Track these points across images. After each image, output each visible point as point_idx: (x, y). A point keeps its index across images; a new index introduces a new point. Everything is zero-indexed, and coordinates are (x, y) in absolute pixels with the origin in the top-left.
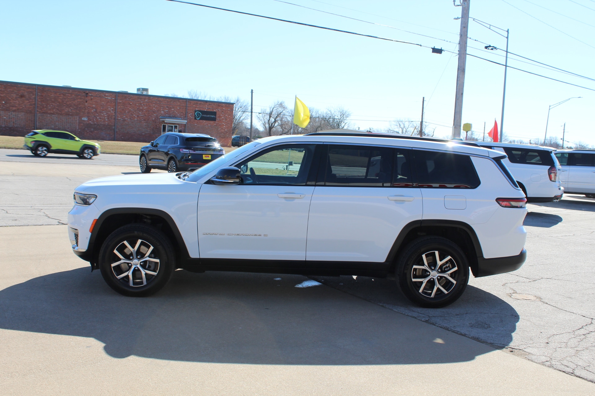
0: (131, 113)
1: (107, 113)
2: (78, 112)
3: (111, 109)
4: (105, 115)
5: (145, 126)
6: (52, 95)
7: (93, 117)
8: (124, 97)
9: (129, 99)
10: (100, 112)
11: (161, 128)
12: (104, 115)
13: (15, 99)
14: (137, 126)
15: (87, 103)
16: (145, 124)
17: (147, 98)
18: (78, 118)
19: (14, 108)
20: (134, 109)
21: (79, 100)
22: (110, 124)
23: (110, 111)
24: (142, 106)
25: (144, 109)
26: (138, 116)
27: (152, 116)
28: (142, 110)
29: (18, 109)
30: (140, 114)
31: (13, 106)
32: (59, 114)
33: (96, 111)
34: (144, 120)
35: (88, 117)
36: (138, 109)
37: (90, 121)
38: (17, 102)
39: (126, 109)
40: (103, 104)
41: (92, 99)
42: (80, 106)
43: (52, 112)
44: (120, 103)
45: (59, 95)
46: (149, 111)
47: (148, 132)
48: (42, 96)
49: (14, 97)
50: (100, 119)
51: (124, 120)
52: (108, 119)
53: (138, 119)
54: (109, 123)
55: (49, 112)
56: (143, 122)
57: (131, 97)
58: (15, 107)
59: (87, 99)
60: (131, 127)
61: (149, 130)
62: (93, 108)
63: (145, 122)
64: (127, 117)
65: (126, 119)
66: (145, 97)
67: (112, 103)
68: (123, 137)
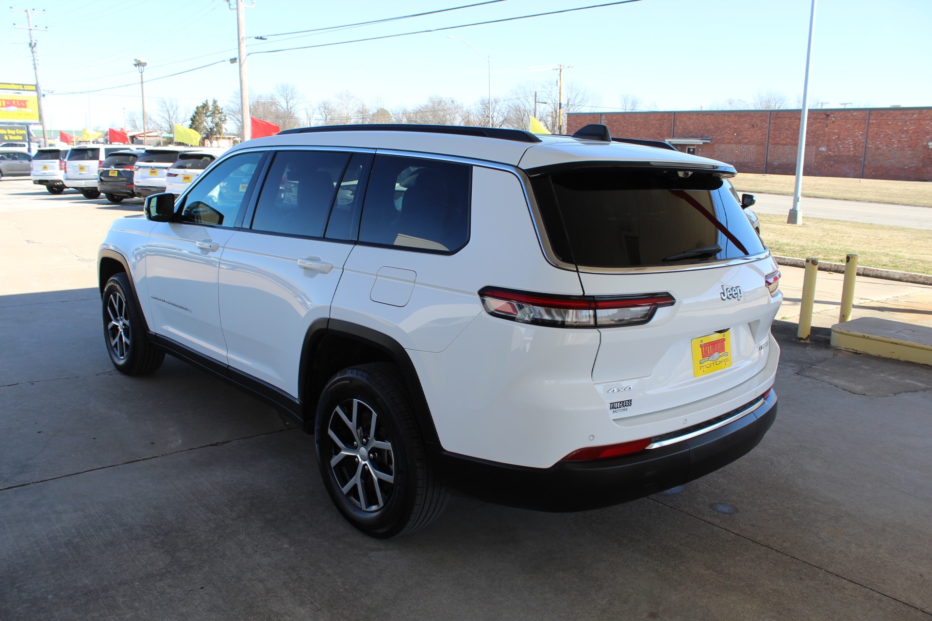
0: (888, 137)
1: (853, 140)
2: (815, 140)
3: (859, 134)
4: (851, 142)
5: (911, 155)
6: (786, 122)
7: (834, 145)
8: (880, 114)
9: (887, 116)
10: (844, 139)
12: (849, 142)
13: (747, 130)
14: (897, 156)
15: (828, 127)
16: (909, 152)
17: (917, 112)
18: (815, 149)
19: (746, 141)
20: (893, 131)
21: (818, 125)
22: (856, 154)
23: (857, 137)
24: (907, 125)
25: (911, 130)
26: (899, 141)
27: (923, 140)
28: (907, 131)
29: (750, 141)
30: (903, 138)
31: (745, 138)
32: (793, 144)
33: (838, 138)
34: (910, 146)
35: (828, 146)
36: (900, 130)
37: (830, 151)
38: (749, 132)
39: (881, 132)
40: (848, 127)
41: (833, 122)
42: (818, 133)
43: (785, 142)
44: (873, 124)
45: (795, 120)
46: (918, 132)
47: (914, 165)
48: (775, 123)
49: (747, 127)
50: (844, 147)
51: (878, 149)
52: (854, 147)
53: (900, 145)
54: (855, 153)
55: (782, 142)
56: (907, 149)
57: (891, 114)
58: (747, 138)
59: (828, 122)
60: (887, 158)
61: (916, 162)
62: (835, 134)
63: (909, 150)
64: (881, 144)
65: (880, 146)
66: (912, 112)
67: (860, 125)
68: (873, 173)
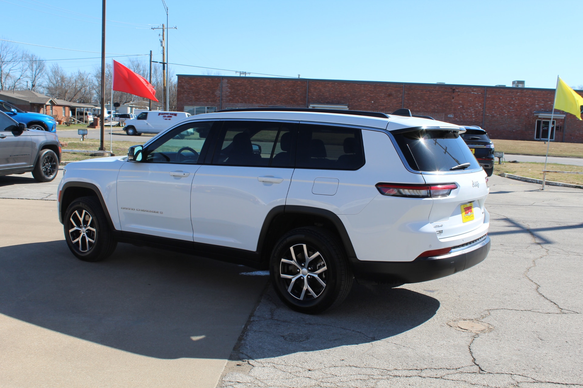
0: (500, 108)
1: (474, 109)
2: (444, 108)
3: (479, 105)
4: (473, 111)
5: (517, 122)
6: (418, 93)
7: (460, 113)
8: (494, 91)
9: (499, 93)
10: (467, 108)
11: (535, 123)
12: (471, 111)
13: (383, 98)
14: (507, 122)
15: (454, 99)
16: (516, 120)
17: (519, 91)
18: (444, 116)
19: (382, 108)
20: (504, 103)
21: (445, 97)
22: (478, 120)
23: (478, 107)
24: (514, 100)
25: (516, 104)
26: (509, 112)
27: (525, 111)
28: (514, 105)
29: (386, 108)
30: (511, 109)
31: (381, 106)
32: (425, 111)
33: (463, 107)
34: (516, 115)
35: (454, 114)
36: (509, 103)
37: (457, 118)
38: (385, 101)
39: (495, 104)
40: (470, 99)
41: (459, 95)
42: (446, 103)
43: (418, 110)
44: (489, 98)
45: (426, 92)
46: (521, 106)
47: (519, 129)
48: (409, 94)
49: (383, 96)
50: (467, 115)
51: (493, 116)
52: (475, 115)
53: (509, 114)
54: (476, 120)
55: (415, 110)
56: (514, 117)
57: (502, 91)
58: (383, 106)
59: (454, 95)
60: (500, 124)
61: (521, 127)
62: (460, 104)
63: (516, 118)
64: (496, 113)
65: (495, 114)
66: (517, 90)
67: (479, 98)
68: (491, 135)
